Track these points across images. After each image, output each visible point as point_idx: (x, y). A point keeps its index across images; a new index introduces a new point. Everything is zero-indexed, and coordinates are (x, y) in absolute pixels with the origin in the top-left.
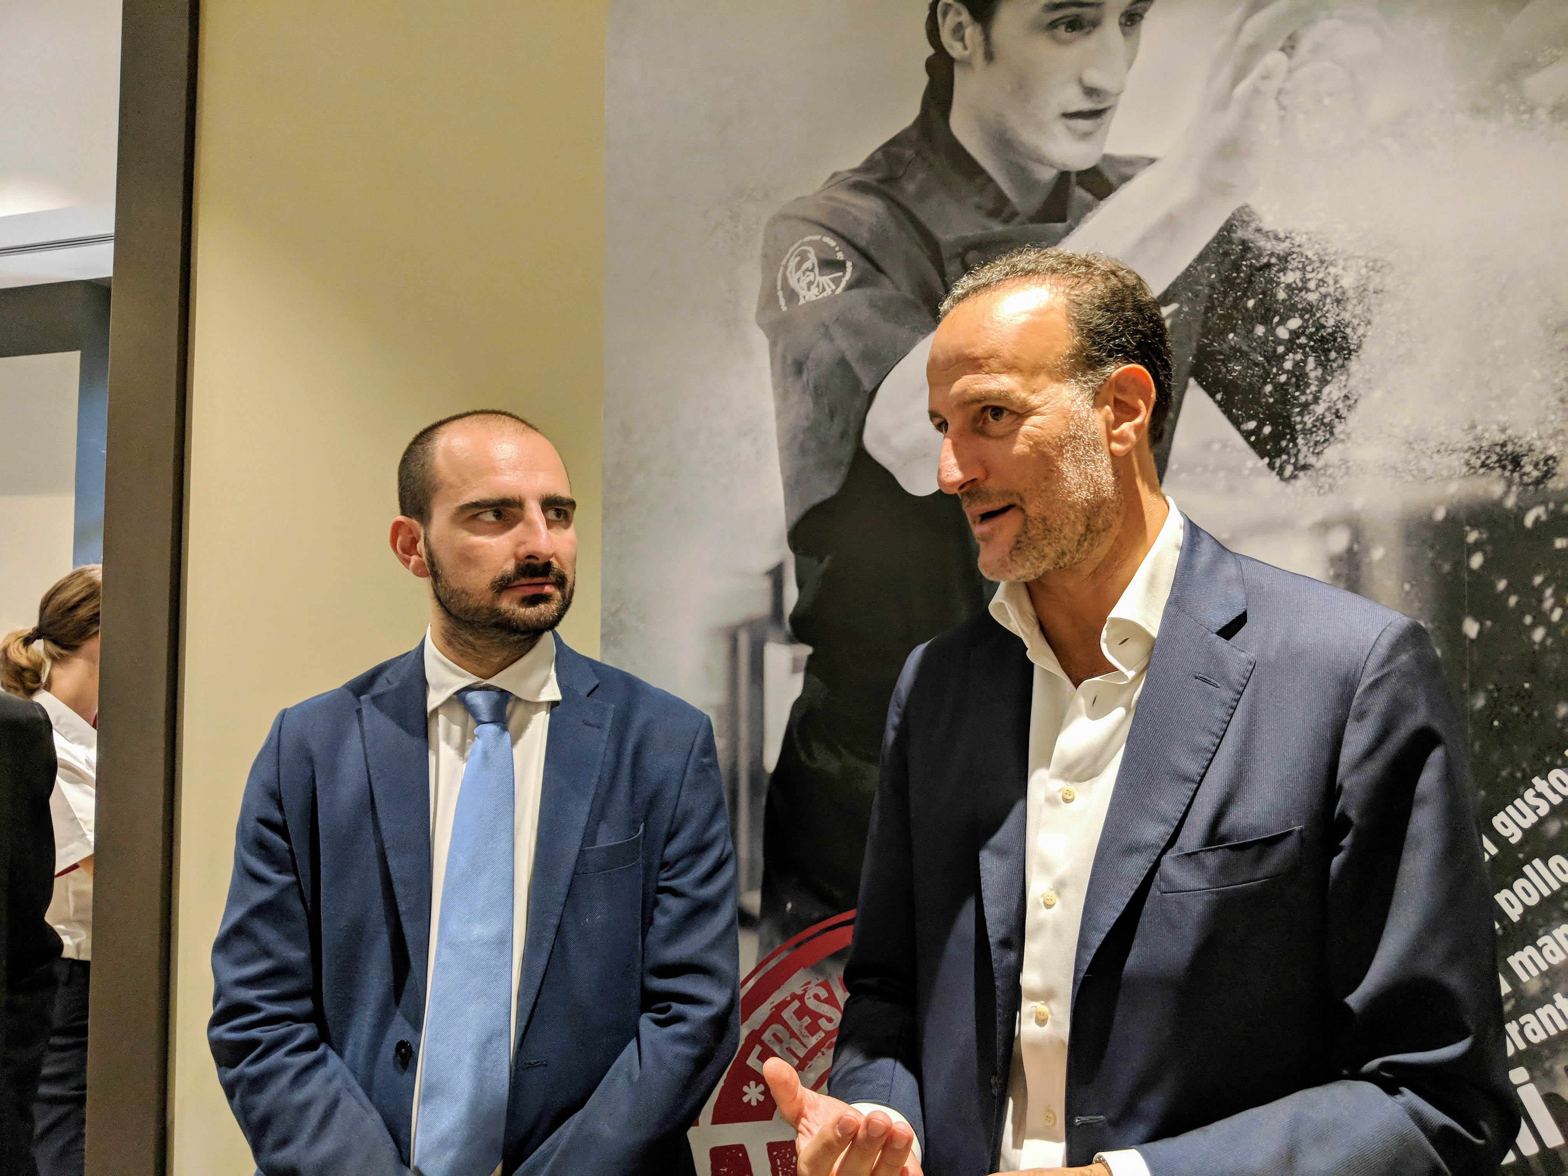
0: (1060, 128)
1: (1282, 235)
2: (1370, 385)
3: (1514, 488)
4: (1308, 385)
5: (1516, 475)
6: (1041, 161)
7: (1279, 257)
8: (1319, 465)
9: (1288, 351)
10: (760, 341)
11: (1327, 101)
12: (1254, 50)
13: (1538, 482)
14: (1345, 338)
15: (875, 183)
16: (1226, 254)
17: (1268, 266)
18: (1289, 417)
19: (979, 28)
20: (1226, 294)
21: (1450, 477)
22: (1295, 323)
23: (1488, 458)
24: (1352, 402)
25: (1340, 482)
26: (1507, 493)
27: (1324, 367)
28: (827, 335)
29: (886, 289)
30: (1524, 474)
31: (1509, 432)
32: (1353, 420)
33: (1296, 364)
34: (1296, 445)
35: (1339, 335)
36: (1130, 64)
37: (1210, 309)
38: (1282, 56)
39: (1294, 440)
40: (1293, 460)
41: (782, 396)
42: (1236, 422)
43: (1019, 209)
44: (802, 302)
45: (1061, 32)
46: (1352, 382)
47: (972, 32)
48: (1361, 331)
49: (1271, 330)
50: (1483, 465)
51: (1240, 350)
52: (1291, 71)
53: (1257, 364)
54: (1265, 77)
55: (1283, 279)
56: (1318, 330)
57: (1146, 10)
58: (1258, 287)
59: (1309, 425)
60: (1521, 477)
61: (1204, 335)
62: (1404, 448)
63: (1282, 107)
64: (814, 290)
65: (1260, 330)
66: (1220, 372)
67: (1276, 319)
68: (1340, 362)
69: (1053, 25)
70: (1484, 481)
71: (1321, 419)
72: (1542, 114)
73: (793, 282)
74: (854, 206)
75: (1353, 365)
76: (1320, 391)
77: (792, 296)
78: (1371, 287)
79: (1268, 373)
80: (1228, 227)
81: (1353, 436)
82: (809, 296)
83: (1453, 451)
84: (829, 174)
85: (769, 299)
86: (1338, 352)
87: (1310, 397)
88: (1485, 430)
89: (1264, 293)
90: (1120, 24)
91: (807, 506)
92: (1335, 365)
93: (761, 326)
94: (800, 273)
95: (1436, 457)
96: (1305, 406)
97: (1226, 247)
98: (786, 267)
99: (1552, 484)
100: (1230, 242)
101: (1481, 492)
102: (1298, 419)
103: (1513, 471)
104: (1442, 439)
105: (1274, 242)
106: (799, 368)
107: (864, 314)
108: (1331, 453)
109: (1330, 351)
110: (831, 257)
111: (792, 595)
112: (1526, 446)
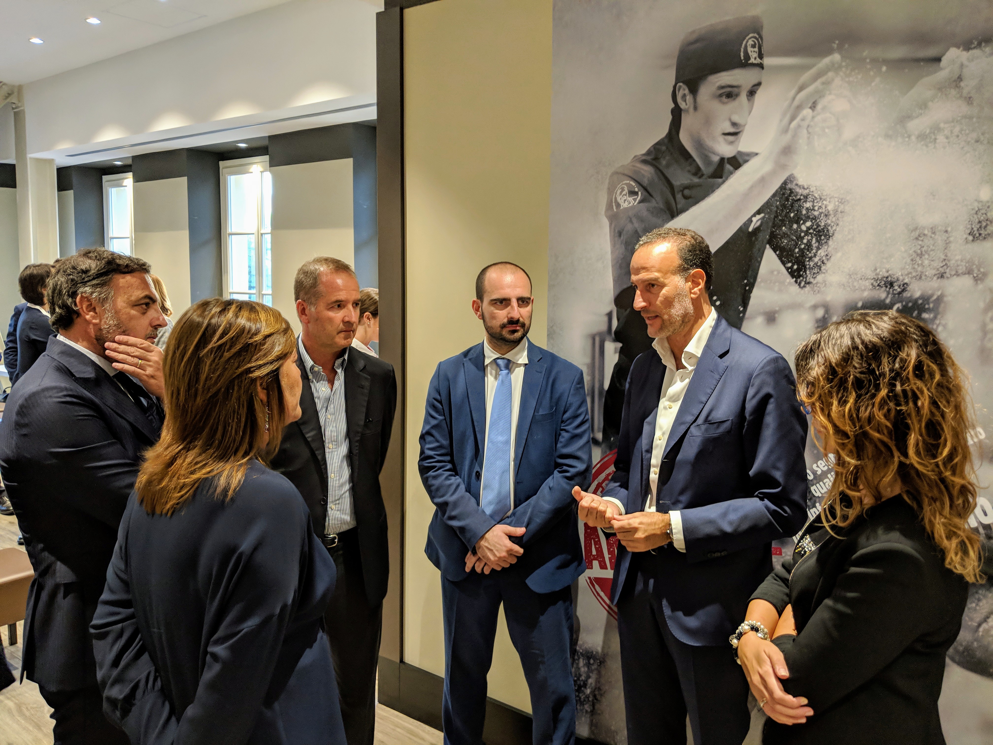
0: (721, 139)
1: (806, 187)
2: (836, 250)
3: (890, 296)
4: (812, 250)
5: (891, 290)
6: (714, 153)
7: (804, 196)
8: (815, 282)
9: (806, 235)
10: (606, 222)
11: (827, 130)
12: (799, 108)
13: (900, 293)
14: (828, 231)
15: (650, 160)
16: (784, 194)
17: (800, 200)
18: (804, 262)
19: (692, 96)
20: (782, 211)
21: (865, 290)
22: (809, 224)
23: (880, 282)
24: (829, 257)
25: (822, 289)
26: (887, 297)
27: (819, 242)
28: (631, 221)
29: (653, 203)
30: (894, 290)
31: (890, 272)
32: (829, 265)
33: (808, 241)
34: (806, 273)
35: (825, 230)
36: (750, 112)
37: (776, 217)
38: (810, 111)
39: (805, 271)
40: (804, 280)
41: (614, 245)
42: (784, 263)
43: (705, 172)
44: (622, 208)
45: (724, 99)
46: (830, 249)
47: (689, 98)
48: (834, 228)
49: (799, 226)
50: (878, 285)
51: (787, 234)
52: (813, 117)
53: (793, 240)
54: (803, 120)
55: (805, 205)
56: (817, 227)
57: (757, 90)
58: (795, 209)
59: (812, 266)
60: (893, 291)
61: (773, 227)
62: (848, 277)
63: (809, 133)
64: (627, 203)
65: (795, 226)
66: (778, 242)
67: (802, 222)
68: (825, 240)
69: (721, 96)
70: (878, 292)
71: (816, 264)
72: (913, 138)
73: (618, 199)
74: (643, 169)
75: (830, 242)
76: (817, 252)
77: (618, 205)
78: (839, 210)
79: (797, 244)
80: (785, 183)
81: (828, 271)
82: (625, 205)
83: (867, 279)
84: (633, 156)
85: (609, 206)
86: (825, 236)
87: (813, 255)
88: (880, 271)
89: (798, 211)
90: (747, 95)
91: (621, 289)
92: (823, 242)
93: (607, 217)
94: (621, 196)
95: (860, 281)
96: (811, 258)
97: (784, 191)
98: (616, 194)
99: (905, 294)
100: (785, 189)
101: (876, 296)
102: (808, 263)
103: (890, 288)
104: (863, 274)
105: (803, 190)
106: (620, 234)
107: (645, 213)
108: (820, 278)
109: (821, 236)
110: (633, 190)
111: (615, 323)
112: (896, 278)
